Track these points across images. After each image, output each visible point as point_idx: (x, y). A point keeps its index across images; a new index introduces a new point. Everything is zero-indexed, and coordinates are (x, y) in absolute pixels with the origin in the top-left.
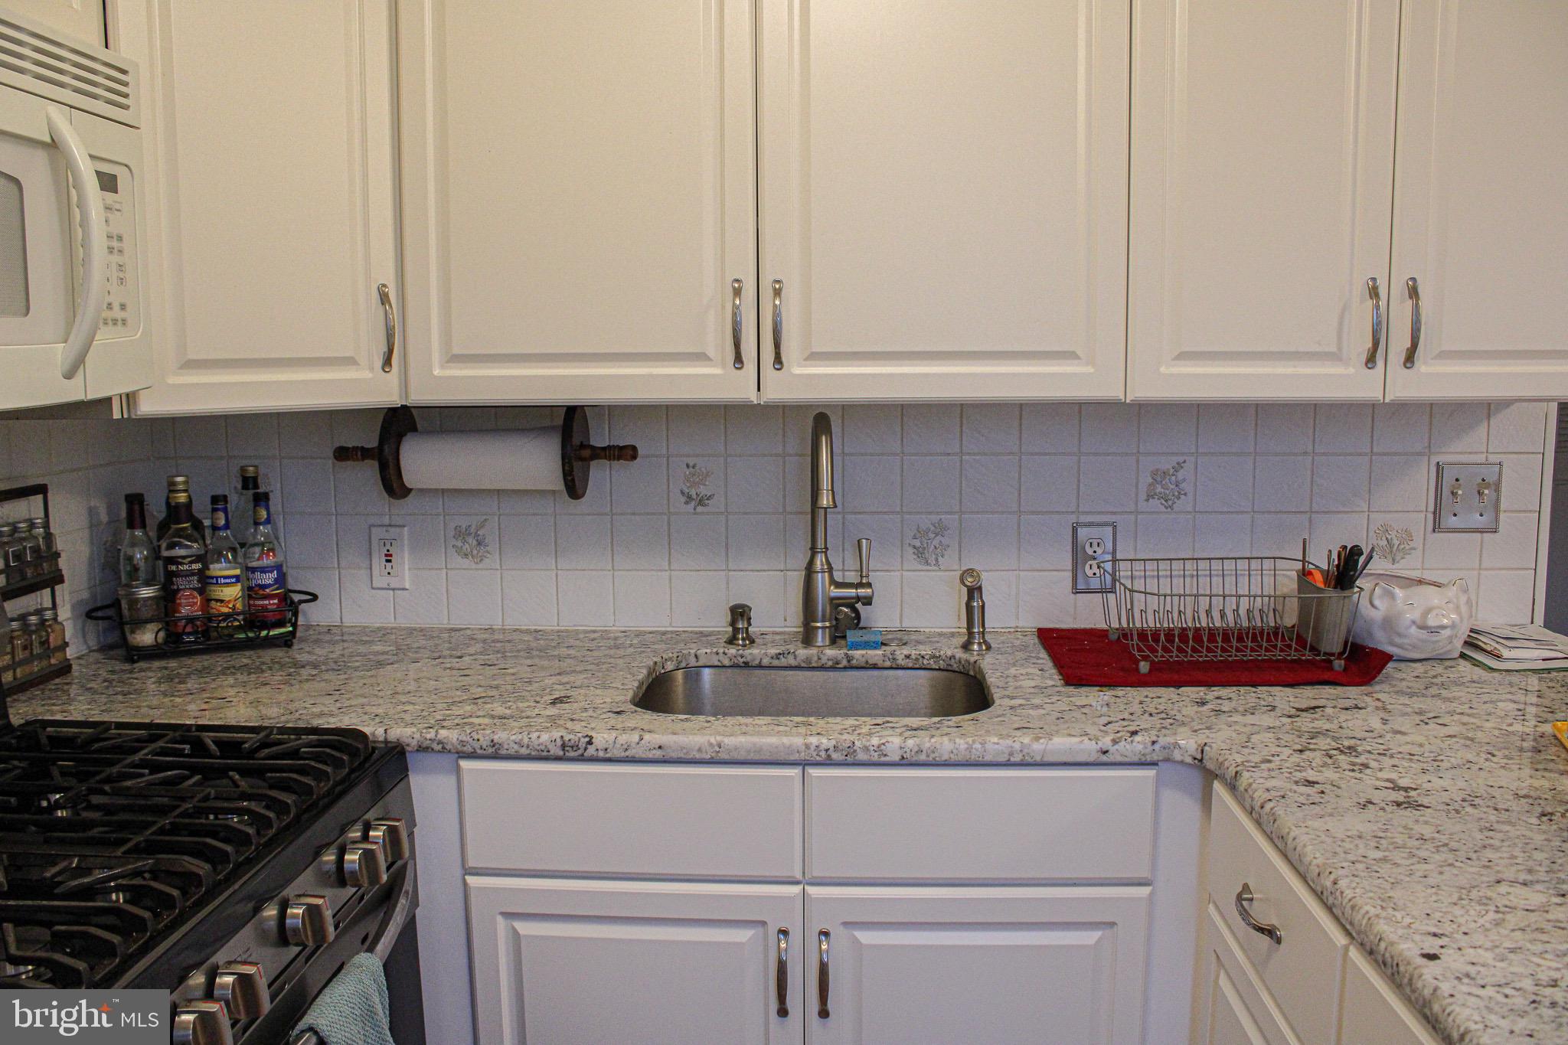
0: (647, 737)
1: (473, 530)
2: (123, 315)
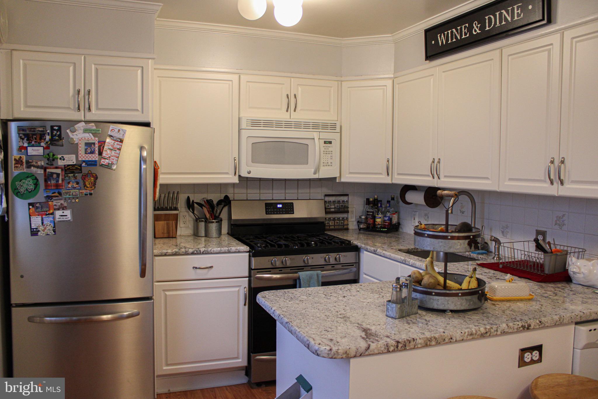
1: (427, 214)
2: (331, 164)
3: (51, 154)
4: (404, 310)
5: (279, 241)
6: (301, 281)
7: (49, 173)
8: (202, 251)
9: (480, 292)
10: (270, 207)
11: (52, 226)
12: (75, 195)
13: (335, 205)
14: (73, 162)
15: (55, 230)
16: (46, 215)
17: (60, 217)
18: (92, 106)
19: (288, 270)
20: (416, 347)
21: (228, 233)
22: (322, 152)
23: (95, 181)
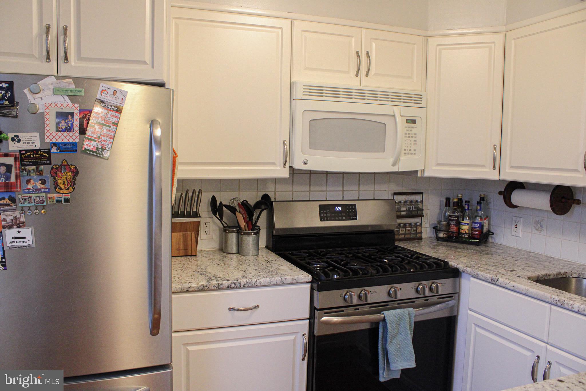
0: (511, 283)
1: (540, 222)
2: (415, 152)
6: (388, 324)
8: (242, 284)
10: (326, 211)
12: (40, 203)
13: (406, 207)
14: (36, 146)
15: (4, 262)
17: (13, 240)
18: (70, 54)
19: (368, 309)
21: (267, 247)
23: (73, 179)
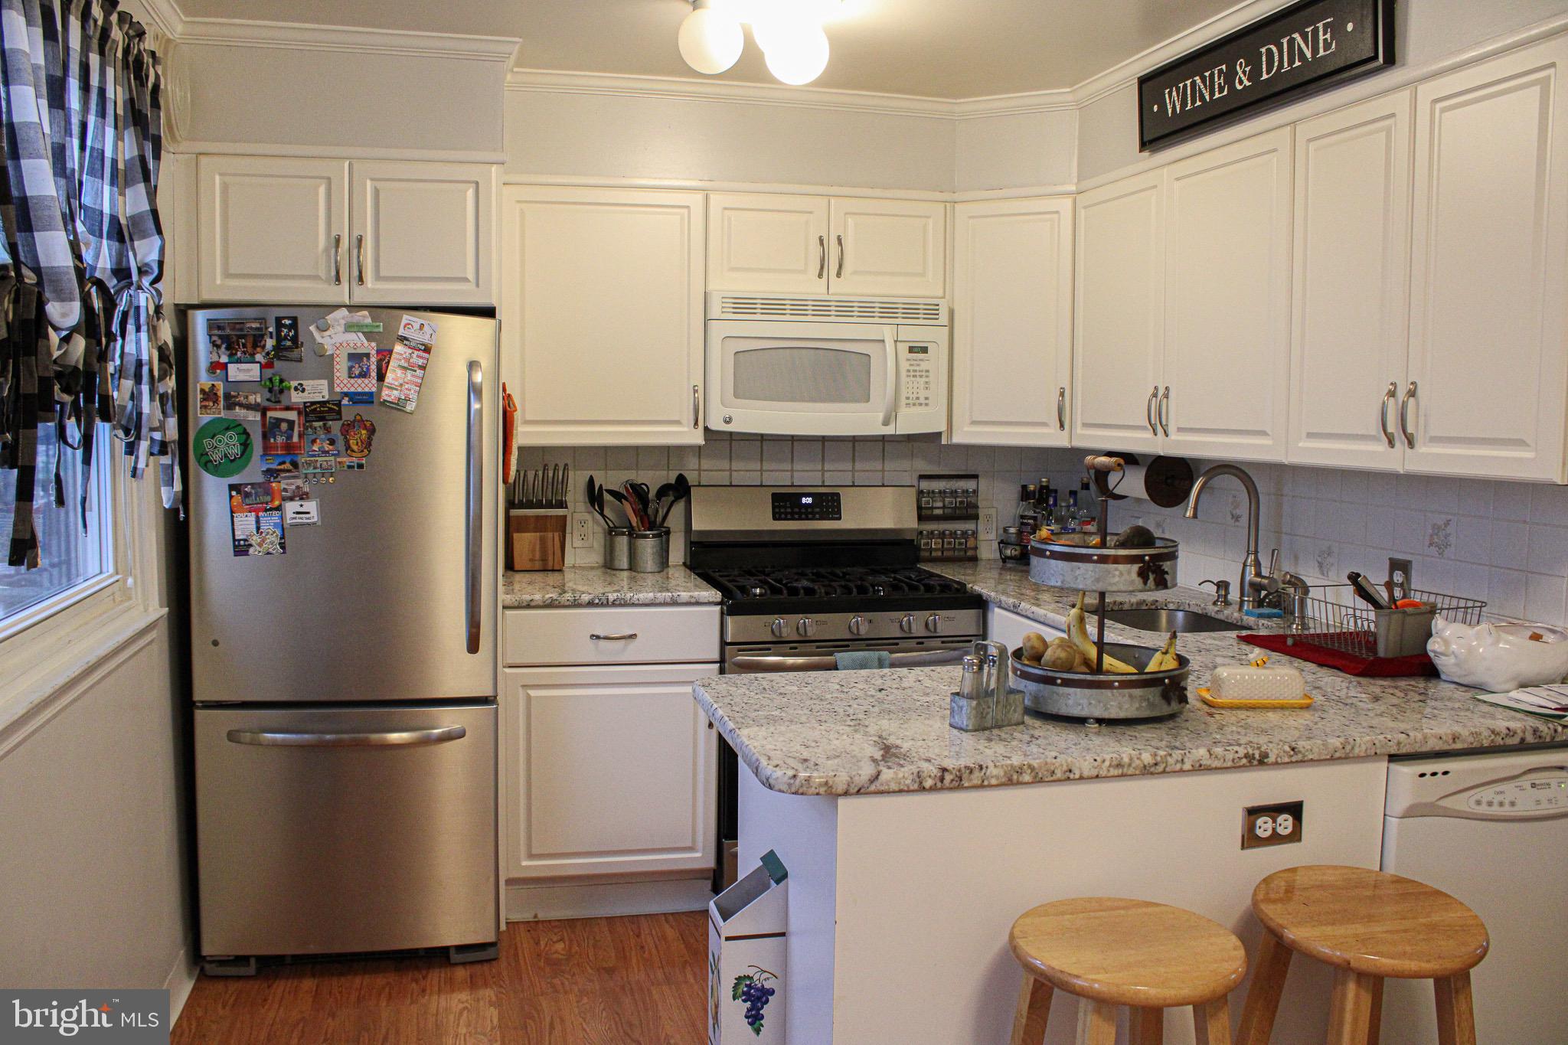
2: (927, 401)
3: (277, 379)
4: (988, 713)
5: (796, 580)
7: (272, 421)
8: (611, 600)
9: (1166, 681)
10: (785, 504)
11: (277, 536)
12: (327, 469)
13: (944, 501)
14: (323, 397)
15: (284, 543)
16: (266, 510)
17: (295, 515)
18: (366, 272)
19: (812, 647)
20: (986, 783)
21: (684, 564)
22: (903, 374)
23: (368, 438)
